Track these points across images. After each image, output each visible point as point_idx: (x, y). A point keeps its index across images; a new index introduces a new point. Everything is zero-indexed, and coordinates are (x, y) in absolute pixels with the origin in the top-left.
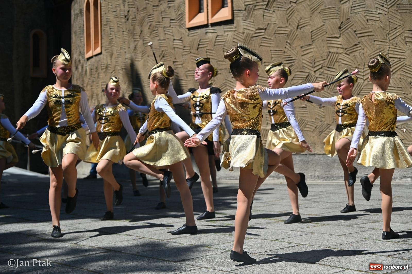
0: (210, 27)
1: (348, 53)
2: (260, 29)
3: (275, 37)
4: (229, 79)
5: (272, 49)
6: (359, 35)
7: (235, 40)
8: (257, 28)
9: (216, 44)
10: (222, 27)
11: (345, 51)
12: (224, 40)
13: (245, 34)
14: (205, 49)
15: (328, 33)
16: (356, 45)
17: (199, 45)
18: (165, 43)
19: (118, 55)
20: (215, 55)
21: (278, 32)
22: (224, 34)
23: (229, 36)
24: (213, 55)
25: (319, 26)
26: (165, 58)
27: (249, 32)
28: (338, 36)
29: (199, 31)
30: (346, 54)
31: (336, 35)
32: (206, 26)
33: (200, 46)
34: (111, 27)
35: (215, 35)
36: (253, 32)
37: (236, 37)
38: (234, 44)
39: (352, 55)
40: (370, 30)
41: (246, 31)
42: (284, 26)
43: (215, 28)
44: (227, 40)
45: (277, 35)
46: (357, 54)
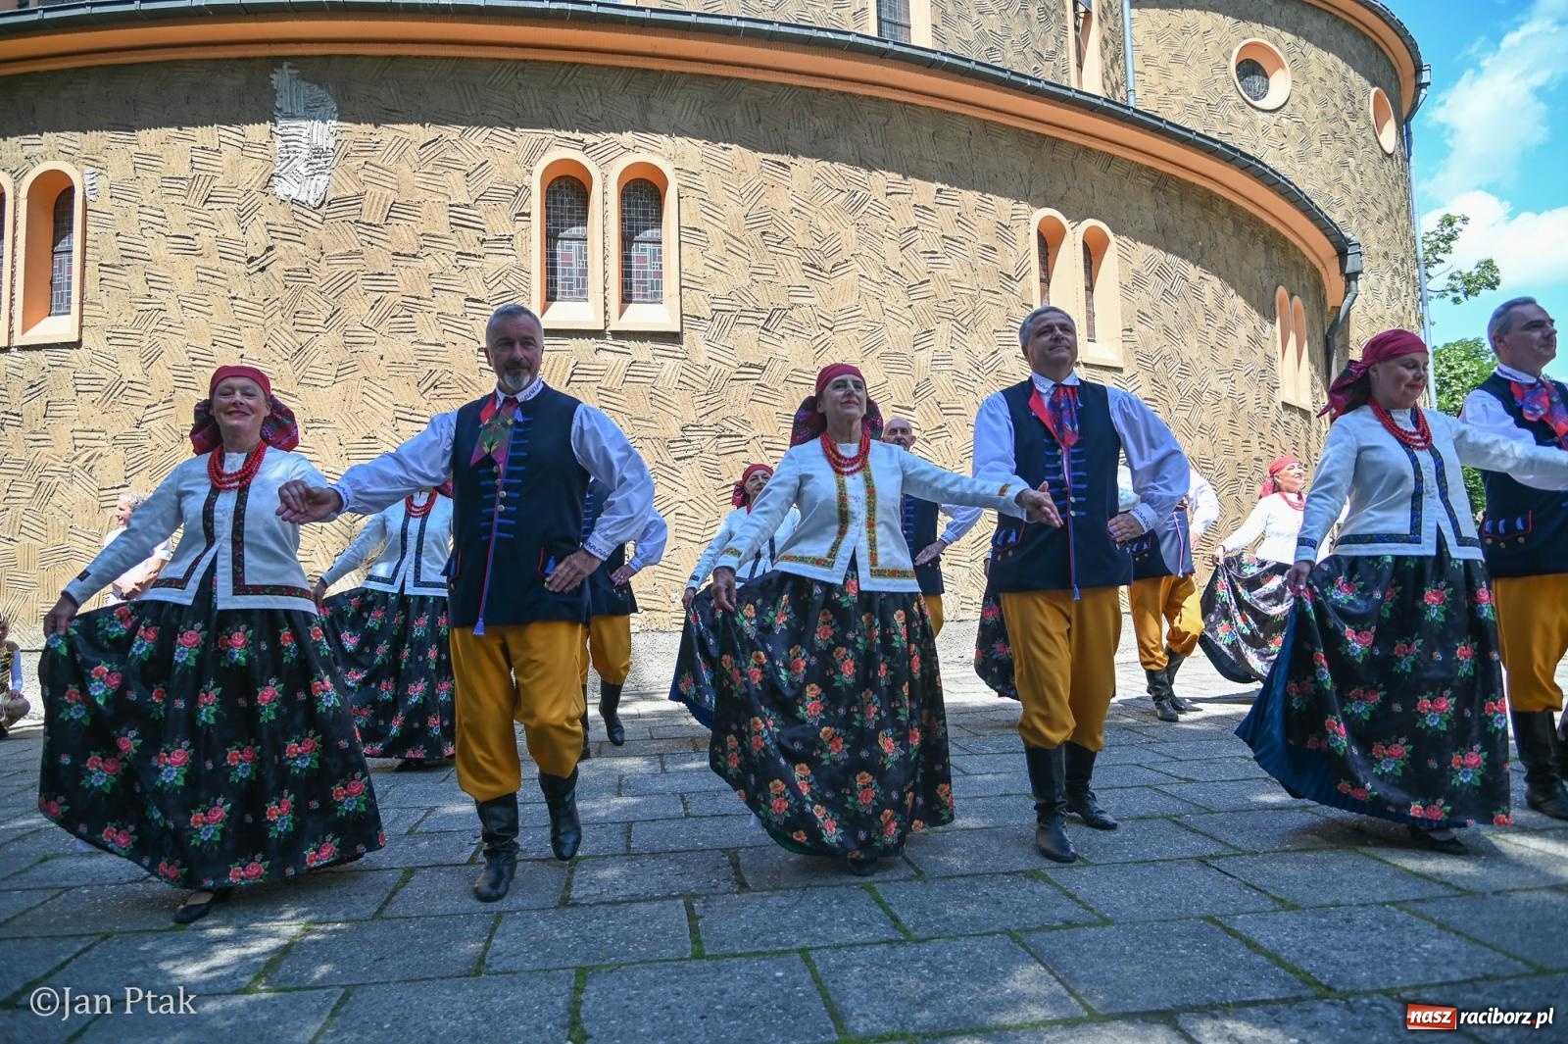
0: (610, 338)
1: (928, 438)
2: (751, 366)
3: (787, 389)
4: (665, 462)
5: (778, 410)
6: (945, 411)
7: (683, 379)
8: (742, 363)
9: (629, 378)
10: (649, 345)
11: (924, 436)
12: (655, 375)
13: (711, 370)
14: (595, 385)
15: (894, 398)
16: (940, 427)
17: (572, 374)
18: (441, 354)
19: (194, 359)
20: (626, 404)
21: (793, 379)
22: (652, 361)
23: (666, 367)
24: (620, 403)
25: (878, 383)
26: (438, 391)
27: (720, 366)
28: (913, 406)
29: (573, 343)
30: (925, 440)
31: (908, 404)
32: (598, 334)
33: (574, 378)
34: (149, 277)
35: (627, 359)
36: (734, 370)
37: (685, 372)
38: (681, 386)
39: (934, 443)
40: (961, 405)
41: (712, 363)
42: (807, 369)
43: (626, 343)
44: (662, 374)
45: (791, 386)
46: (941, 442)
